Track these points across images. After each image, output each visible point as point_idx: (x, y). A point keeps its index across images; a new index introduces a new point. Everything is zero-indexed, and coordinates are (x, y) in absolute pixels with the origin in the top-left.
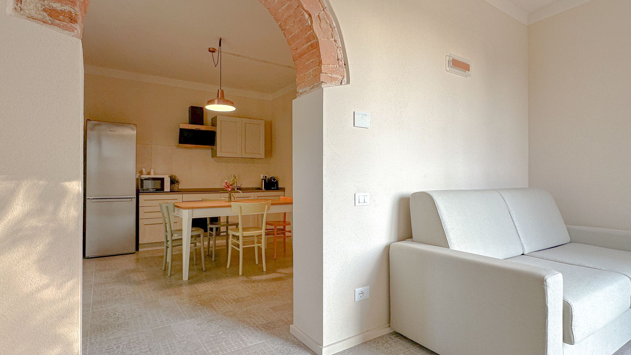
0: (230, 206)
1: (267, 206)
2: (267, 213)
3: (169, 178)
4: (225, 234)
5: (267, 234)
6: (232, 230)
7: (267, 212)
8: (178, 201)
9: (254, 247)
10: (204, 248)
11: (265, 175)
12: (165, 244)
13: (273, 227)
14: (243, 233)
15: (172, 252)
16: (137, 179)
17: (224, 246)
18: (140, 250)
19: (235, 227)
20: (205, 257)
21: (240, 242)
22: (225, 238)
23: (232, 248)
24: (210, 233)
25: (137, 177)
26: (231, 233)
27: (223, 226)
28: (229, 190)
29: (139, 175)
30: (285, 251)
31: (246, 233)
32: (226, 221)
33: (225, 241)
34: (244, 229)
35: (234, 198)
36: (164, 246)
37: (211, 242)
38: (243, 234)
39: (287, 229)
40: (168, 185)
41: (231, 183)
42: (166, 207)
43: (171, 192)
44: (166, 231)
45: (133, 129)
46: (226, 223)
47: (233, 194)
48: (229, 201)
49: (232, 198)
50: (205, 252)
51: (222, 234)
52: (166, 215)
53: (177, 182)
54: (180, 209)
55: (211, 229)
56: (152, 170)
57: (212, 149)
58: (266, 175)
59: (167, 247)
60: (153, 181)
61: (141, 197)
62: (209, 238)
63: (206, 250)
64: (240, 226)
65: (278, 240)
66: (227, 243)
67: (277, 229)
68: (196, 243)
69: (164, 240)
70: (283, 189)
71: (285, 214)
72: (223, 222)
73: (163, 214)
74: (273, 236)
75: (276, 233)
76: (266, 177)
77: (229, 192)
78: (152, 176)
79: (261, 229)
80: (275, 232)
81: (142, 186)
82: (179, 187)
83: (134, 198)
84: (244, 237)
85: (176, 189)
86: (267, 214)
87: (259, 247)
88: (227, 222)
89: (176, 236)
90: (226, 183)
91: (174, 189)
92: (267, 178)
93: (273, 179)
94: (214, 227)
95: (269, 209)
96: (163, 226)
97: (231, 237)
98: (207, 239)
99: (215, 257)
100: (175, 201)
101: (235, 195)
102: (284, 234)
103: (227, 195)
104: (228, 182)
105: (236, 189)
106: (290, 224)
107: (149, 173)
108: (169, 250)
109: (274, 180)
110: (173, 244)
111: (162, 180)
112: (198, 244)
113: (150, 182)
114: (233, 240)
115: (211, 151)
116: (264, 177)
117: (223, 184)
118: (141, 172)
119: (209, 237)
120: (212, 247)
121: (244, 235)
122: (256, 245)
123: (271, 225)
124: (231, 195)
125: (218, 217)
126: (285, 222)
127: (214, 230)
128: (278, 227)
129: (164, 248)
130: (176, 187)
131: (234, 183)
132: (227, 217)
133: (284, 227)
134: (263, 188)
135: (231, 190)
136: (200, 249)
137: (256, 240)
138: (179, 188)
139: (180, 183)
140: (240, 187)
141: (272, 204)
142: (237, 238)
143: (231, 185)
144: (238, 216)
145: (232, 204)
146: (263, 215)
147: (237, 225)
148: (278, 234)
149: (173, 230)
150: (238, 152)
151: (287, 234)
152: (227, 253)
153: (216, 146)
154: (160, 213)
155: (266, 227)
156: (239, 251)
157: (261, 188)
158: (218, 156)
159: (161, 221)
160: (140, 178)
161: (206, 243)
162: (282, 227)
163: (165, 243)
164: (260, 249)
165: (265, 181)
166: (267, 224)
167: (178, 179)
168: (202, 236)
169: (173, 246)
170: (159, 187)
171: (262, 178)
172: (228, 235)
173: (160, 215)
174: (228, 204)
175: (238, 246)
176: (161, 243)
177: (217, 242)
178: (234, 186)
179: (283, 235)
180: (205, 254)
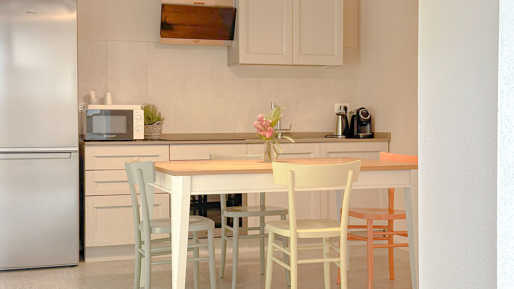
0: (270, 171)
1: (350, 172)
2: (353, 188)
3: (143, 111)
4: (258, 232)
5: (351, 237)
6: (273, 223)
7: (351, 186)
8: (160, 159)
9: (322, 264)
10: (216, 263)
11: (343, 105)
12: (137, 250)
13: (363, 222)
14: (298, 231)
15: (151, 266)
16: (81, 114)
17: (255, 260)
18: (88, 259)
19: (278, 217)
20: (217, 281)
21: (293, 253)
22: (258, 240)
23: (274, 263)
24: (227, 230)
25: (80, 109)
26: (271, 230)
27: (254, 214)
28: (268, 135)
29: (83, 104)
30: (392, 279)
31: (305, 233)
32: (259, 204)
33: (258, 249)
34: (300, 223)
35: (278, 154)
36: (134, 253)
37: (229, 251)
38: (297, 234)
39: (396, 228)
40: (140, 126)
41: (270, 121)
42: (138, 170)
43: (144, 140)
44: (139, 222)
45: (71, 9)
46: (259, 210)
47: (276, 145)
48: (266, 161)
49: (274, 154)
50: (217, 270)
51: (250, 233)
52: (138, 188)
53: (159, 119)
54: (166, 174)
55: (230, 222)
56: (109, 94)
57: (229, 47)
58: (347, 105)
59: (141, 256)
60: (109, 117)
61: (89, 150)
62: (226, 240)
63: (217, 266)
64: (291, 217)
65: (376, 252)
66: (263, 253)
67: (374, 227)
68: (198, 249)
69: (134, 241)
70: (386, 137)
71: (391, 192)
72: (252, 208)
73: (133, 186)
74: (365, 243)
75: (373, 237)
76: (346, 109)
77: (267, 141)
78: (109, 106)
79: (338, 224)
80: (370, 236)
81: (90, 129)
82: (161, 129)
83: (76, 151)
84: (300, 241)
85: (155, 135)
86: (353, 192)
87: (332, 264)
88: (263, 207)
89: (158, 233)
90: (261, 120)
91: (153, 134)
92: (349, 111)
93: (362, 113)
94: (235, 215)
95: (354, 179)
96: (132, 212)
97: (271, 238)
98: (220, 242)
99: (238, 282)
100: (155, 159)
101: (280, 148)
102: (390, 239)
103: (262, 148)
104: (264, 119)
105: (280, 134)
106: (403, 216)
107: (102, 101)
108: (145, 261)
109: (366, 114)
110: (152, 250)
111: (129, 114)
112: (202, 252)
113: (103, 119)
114: (276, 246)
115: (226, 52)
116: (342, 109)
117: (255, 123)
118: (88, 100)
119: (226, 238)
120: (231, 261)
121: (301, 236)
122: (326, 260)
123: (360, 216)
124: (272, 146)
125: (242, 193)
126: (391, 210)
127: (236, 223)
128: (376, 223)
129: (135, 257)
130: (155, 130)
131: (277, 121)
132: (263, 195)
133: (390, 222)
134: (340, 134)
135: (271, 138)
136: (208, 264)
137: (326, 250)
138: (163, 132)
139: (165, 122)
140: (288, 131)
141: (363, 169)
142: (285, 241)
143: (271, 125)
144: (287, 192)
145: (275, 165)
146: (340, 193)
147: (284, 213)
148: (375, 239)
149: (154, 221)
150: (284, 53)
151: (397, 239)
152: (263, 274)
153: (238, 40)
154: (128, 183)
155: (349, 221)
156: (289, 272)
157: (335, 134)
158: (241, 62)
159: (128, 201)
160: (85, 111)
161: (218, 251)
162: (385, 223)
163: (137, 246)
164: (335, 269)
165: (344, 117)
166: (351, 213)
167: (160, 114)
168: (210, 235)
169: (152, 254)
170: (123, 130)
171: (337, 110)
172: (263, 236)
173: (126, 188)
174: (265, 166)
175: (287, 259)
176: (128, 248)
177: (241, 250)
178: (276, 128)
179: (386, 242)
180: (217, 274)
